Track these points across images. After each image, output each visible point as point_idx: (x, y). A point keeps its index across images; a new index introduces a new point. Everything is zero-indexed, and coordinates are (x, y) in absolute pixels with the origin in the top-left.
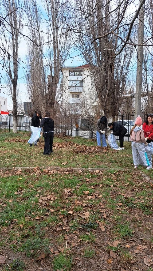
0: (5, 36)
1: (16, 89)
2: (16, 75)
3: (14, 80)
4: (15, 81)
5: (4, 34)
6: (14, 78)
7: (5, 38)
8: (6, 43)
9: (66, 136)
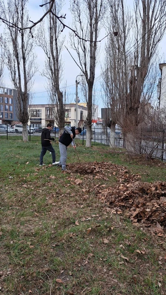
0: (81, 23)
1: (92, 91)
2: (92, 73)
3: (89, 80)
4: (91, 80)
5: (80, 20)
6: (90, 77)
7: (81, 24)
8: (82, 31)
9: (153, 159)
